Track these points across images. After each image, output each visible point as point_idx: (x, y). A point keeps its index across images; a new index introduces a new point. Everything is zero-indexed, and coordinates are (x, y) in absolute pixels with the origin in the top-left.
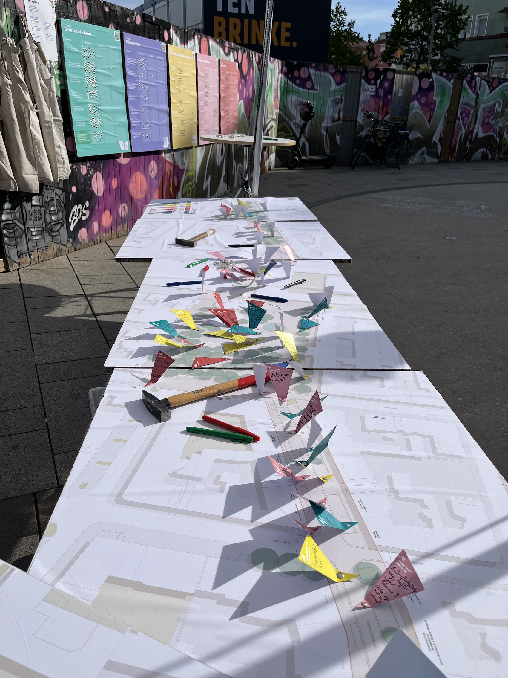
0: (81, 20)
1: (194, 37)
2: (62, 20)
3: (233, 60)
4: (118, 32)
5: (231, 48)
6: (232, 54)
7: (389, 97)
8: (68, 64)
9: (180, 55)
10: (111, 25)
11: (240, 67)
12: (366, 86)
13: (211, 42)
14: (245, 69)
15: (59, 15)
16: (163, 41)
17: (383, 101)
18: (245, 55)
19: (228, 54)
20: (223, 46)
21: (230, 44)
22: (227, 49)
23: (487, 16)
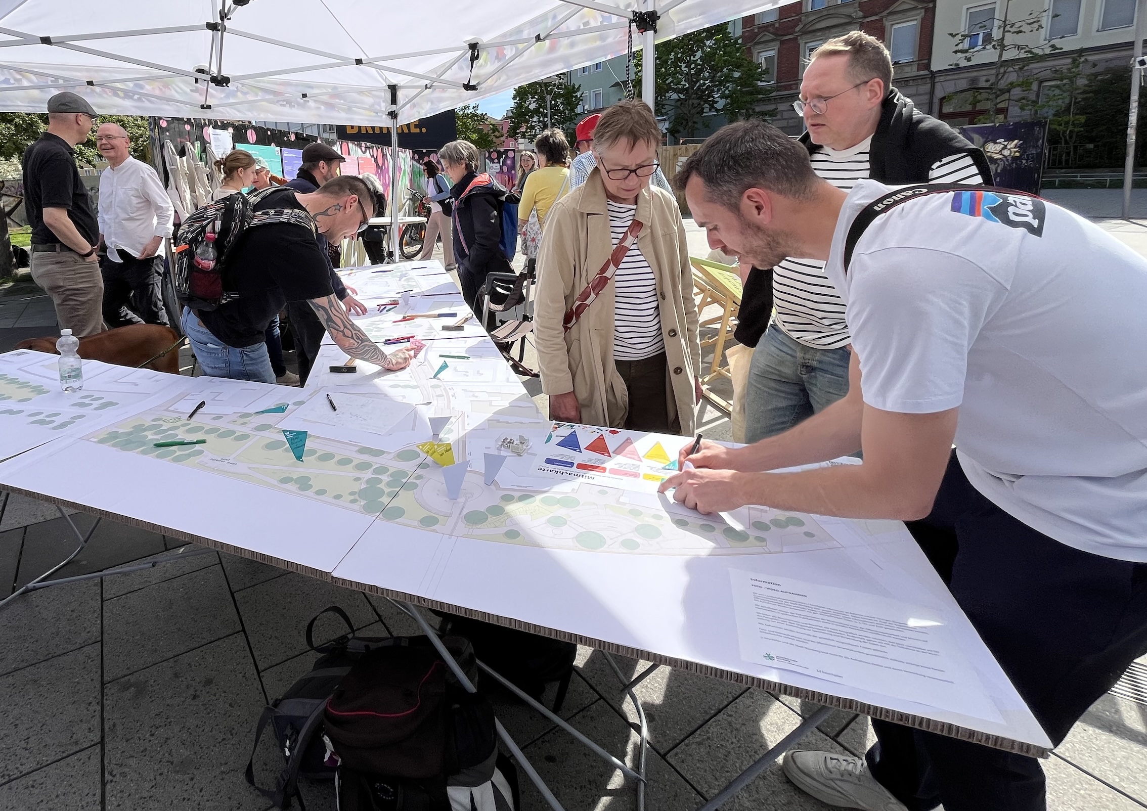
0: (249, 142)
1: (336, 144)
3: (369, 156)
4: (278, 148)
5: (367, 148)
6: (368, 151)
7: (513, 172)
10: (273, 144)
11: (376, 160)
12: (491, 164)
13: (350, 145)
14: (380, 162)
15: (234, 142)
17: (508, 176)
18: (380, 150)
19: (364, 152)
20: (361, 147)
21: (366, 144)
22: (363, 149)
23: (601, 90)
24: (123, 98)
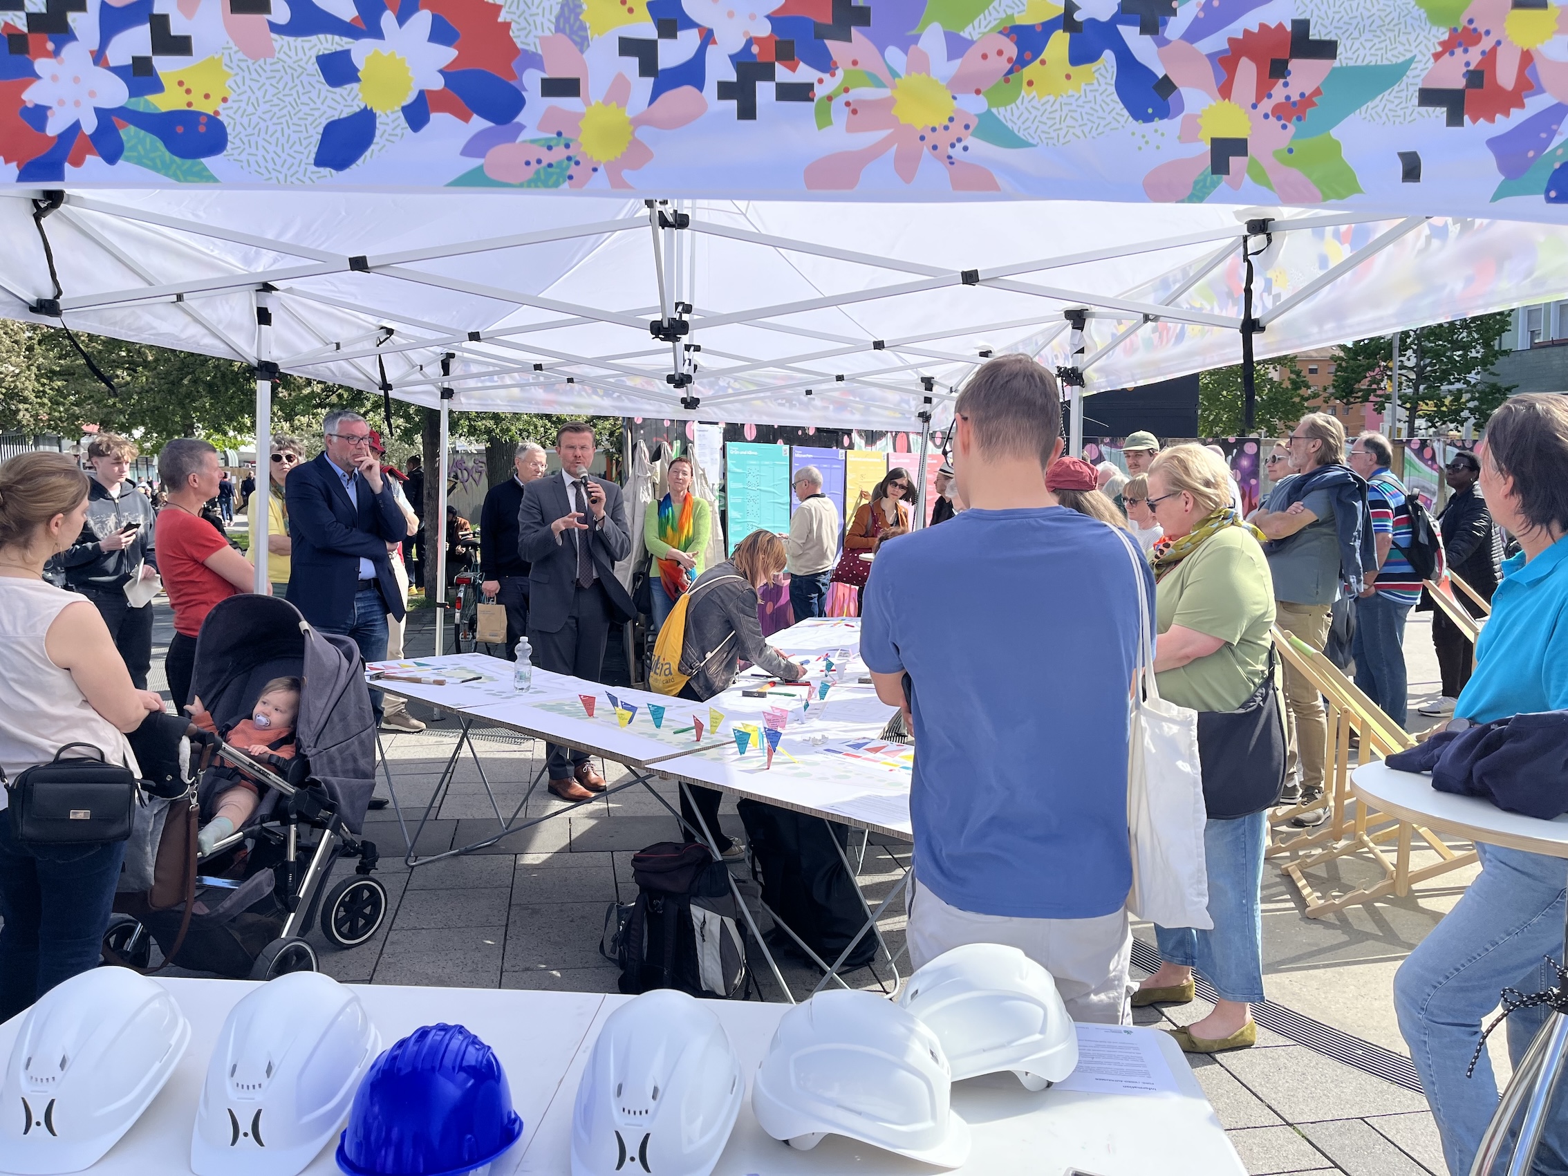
0: (747, 442)
2: (728, 443)
4: (786, 447)
7: (1253, 482)
8: (731, 486)
9: (864, 460)
10: (780, 441)
15: (725, 439)
16: (843, 447)
24: (602, 397)
